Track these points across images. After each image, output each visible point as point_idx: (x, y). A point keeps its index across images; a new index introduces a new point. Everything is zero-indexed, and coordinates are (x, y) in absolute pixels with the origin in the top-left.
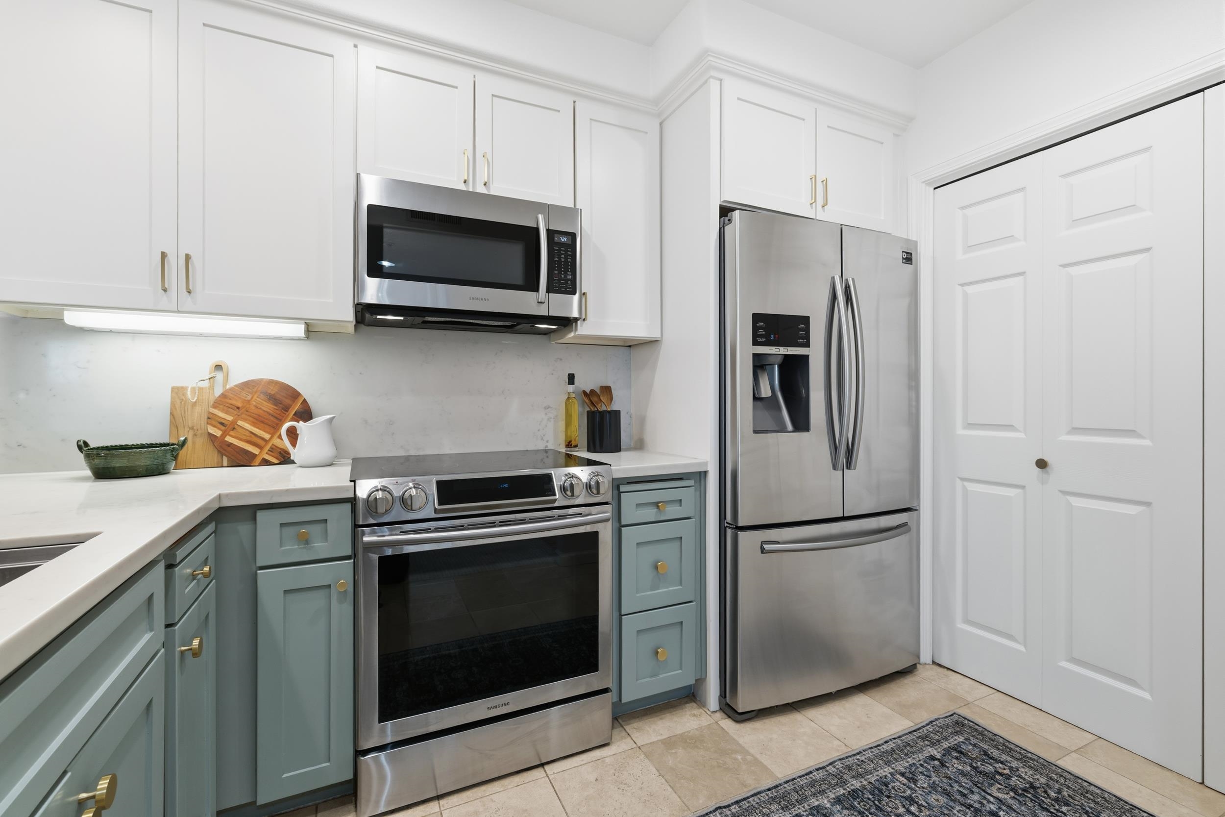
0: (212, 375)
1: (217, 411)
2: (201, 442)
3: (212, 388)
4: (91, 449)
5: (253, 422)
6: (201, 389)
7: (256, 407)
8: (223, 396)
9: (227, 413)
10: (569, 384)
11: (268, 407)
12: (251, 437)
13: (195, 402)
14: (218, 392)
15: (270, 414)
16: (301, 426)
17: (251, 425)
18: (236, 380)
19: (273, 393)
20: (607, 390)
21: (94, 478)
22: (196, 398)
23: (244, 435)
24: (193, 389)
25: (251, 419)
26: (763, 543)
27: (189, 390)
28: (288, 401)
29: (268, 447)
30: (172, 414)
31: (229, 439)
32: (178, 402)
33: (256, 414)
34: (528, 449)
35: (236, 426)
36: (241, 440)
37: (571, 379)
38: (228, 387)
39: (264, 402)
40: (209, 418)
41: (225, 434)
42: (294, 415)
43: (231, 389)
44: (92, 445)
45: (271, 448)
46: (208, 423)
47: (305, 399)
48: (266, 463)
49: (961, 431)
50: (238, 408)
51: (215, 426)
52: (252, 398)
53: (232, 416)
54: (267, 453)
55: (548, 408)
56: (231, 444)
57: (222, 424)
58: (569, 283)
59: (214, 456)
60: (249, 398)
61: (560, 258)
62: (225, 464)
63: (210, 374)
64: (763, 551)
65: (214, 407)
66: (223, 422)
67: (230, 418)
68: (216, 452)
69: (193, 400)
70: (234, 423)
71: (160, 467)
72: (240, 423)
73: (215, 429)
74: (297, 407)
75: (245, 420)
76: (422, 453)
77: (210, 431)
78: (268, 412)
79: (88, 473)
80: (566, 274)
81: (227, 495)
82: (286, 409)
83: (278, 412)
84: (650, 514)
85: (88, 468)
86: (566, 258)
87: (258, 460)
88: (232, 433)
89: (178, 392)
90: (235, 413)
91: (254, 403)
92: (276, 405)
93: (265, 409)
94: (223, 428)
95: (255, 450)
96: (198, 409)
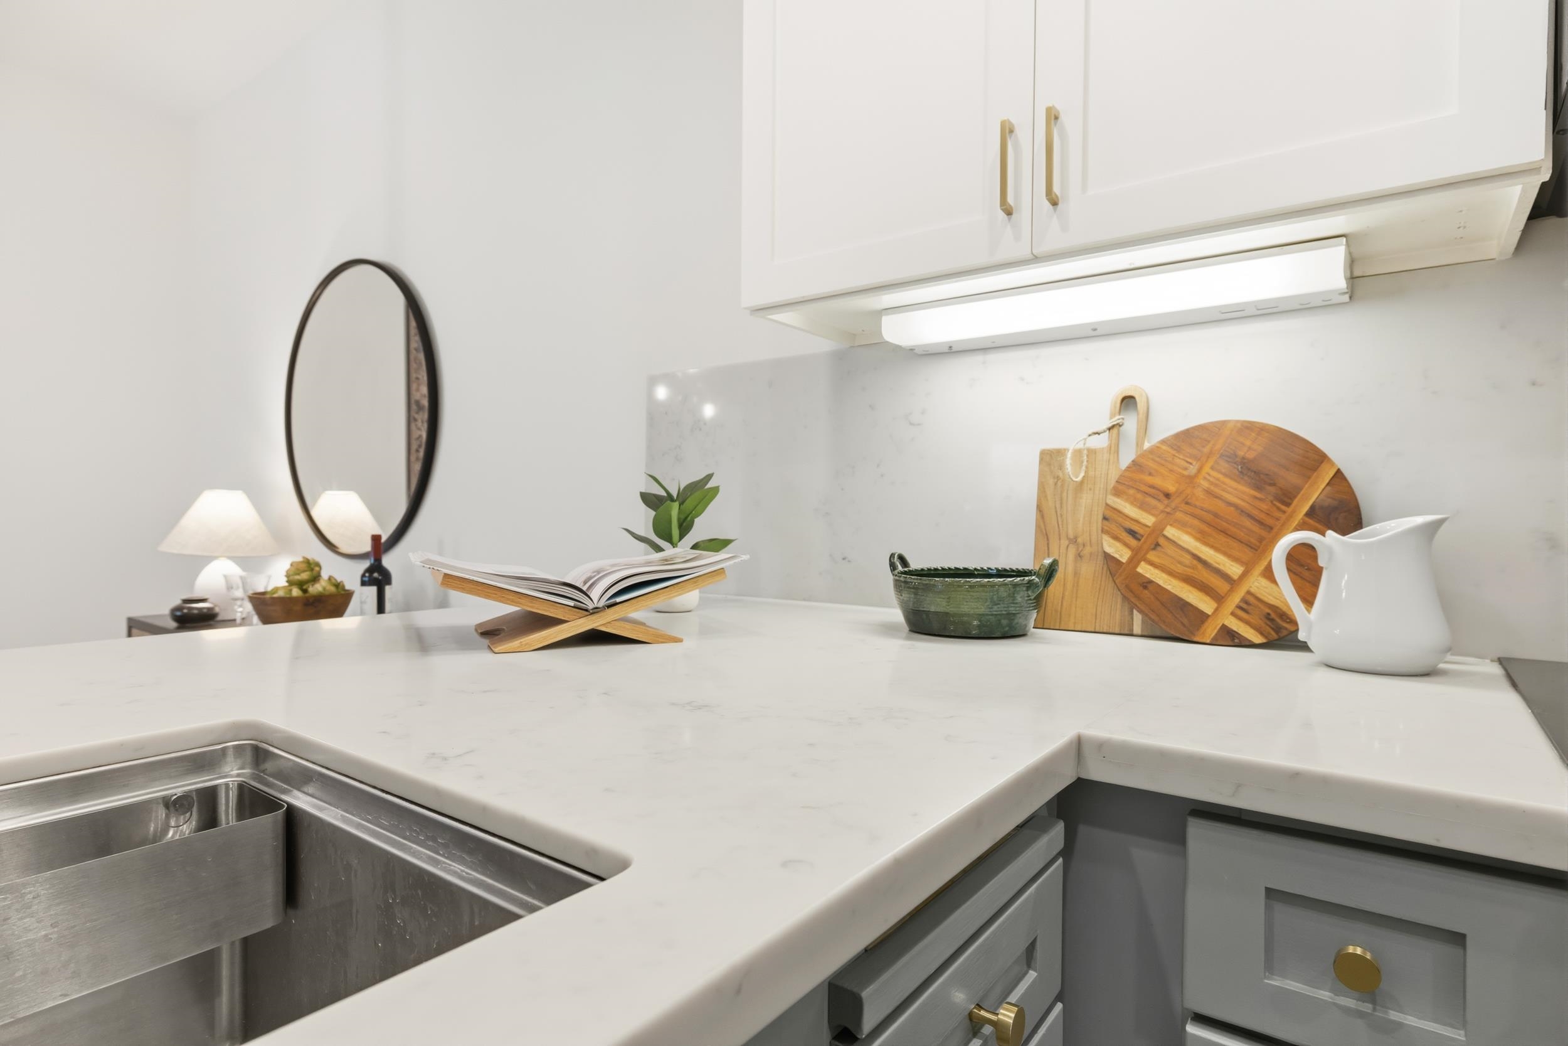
0: (1115, 421)
1: (1123, 503)
2: (1090, 569)
3: (1114, 449)
4: (911, 573)
5: (1201, 532)
6: (1092, 452)
7: (1208, 492)
8: (1136, 465)
9: (1142, 506)
11: (1238, 492)
12: (1193, 568)
13: (1082, 482)
14: (1127, 457)
15: (1242, 511)
16: (1329, 543)
17: (1197, 539)
18: (1164, 425)
19: (1251, 455)
21: (906, 628)
22: (1082, 474)
23: (1180, 563)
24: (1078, 453)
25: (1196, 522)
27: (1069, 455)
28: (1291, 478)
29: (1236, 599)
30: (1039, 509)
31: (1144, 569)
32: (1051, 481)
33: (1208, 511)
35: (1161, 541)
36: (1171, 573)
38: (1147, 445)
39: (1227, 481)
40: (1105, 518)
41: (1137, 557)
42: (1308, 514)
43: (1152, 451)
44: (914, 565)
45: (1244, 601)
46: (1103, 531)
47: (1337, 472)
48: (1229, 638)
50: (1167, 495)
51: (1116, 538)
52: (1199, 470)
53: (1153, 515)
54: (1233, 614)
56: (1151, 582)
57: (1132, 533)
59: (1113, 608)
60: (1193, 470)
62: (1137, 629)
63: (1111, 418)
65: (1117, 492)
66: (1135, 528)
67: (1149, 520)
68: (1120, 599)
69: (1077, 478)
70: (1158, 530)
71: (1004, 622)
72: (1171, 532)
73: (1118, 544)
74: (1315, 492)
75: (1182, 526)
77: (1109, 550)
78: (1236, 506)
79: (896, 615)
82: (1286, 498)
83: (1264, 506)
85: (898, 606)
87: (1211, 630)
88: (1151, 556)
89: (1050, 459)
90: (1161, 507)
91: (1205, 484)
92: (1258, 488)
93: (1230, 498)
94: (1133, 542)
95: (1206, 605)
96: (1086, 499)
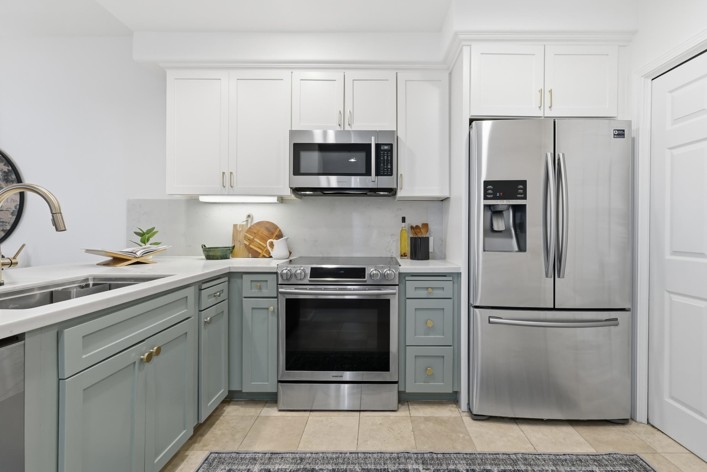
0: (247, 219)
1: (247, 234)
2: (242, 246)
3: (247, 224)
4: (206, 248)
5: (260, 239)
6: (243, 225)
7: (261, 233)
8: (250, 228)
9: (251, 235)
10: (402, 222)
11: (266, 233)
12: (259, 245)
13: (241, 231)
14: (249, 226)
15: (266, 236)
16: (275, 241)
17: (259, 240)
18: (256, 221)
19: (268, 227)
20: (426, 226)
21: (206, 259)
22: (241, 229)
23: (257, 245)
24: (240, 225)
25: (259, 238)
26: (490, 317)
27: (238, 225)
28: (273, 231)
29: (265, 250)
30: (233, 235)
31: (251, 246)
32: (235, 230)
33: (260, 235)
34: (382, 256)
35: (254, 241)
36: (255, 246)
37: (404, 220)
38: (252, 224)
39: (264, 230)
40: (245, 237)
41: (250, 244)
42: (274, 236)
44: (207, 247)
45: (266, 250)
46: (244, 239)
47: (280, 230)
48: (264, 257)
49: (668, 256)
50: (255, 233)
51: (246, 241)
52: (260, 229)
53: (253, 236)
54: (265, 253)
55: (393, 235)
56: (252, 248)
57: (249, 240)
58: (389, 170)
59: (246, 252)
61: (384, 157)
62: (250, 257)
63: (246, 219)
64: (489, 322)
65: (247, 232)
67: (252, 237)
70: (253, 239)
71: (225, 256)
72: (255, 239)
74: (276, 233)
75: (257, 238)
76: (329, 256)
77: (245, 243)
78: (265, 235)
79: (204, 257)
80: (387, 165)
81: (232, 267)
82: (272, 234)
83: (269, 235)
84: (423, 293)
85: (204, 255)
86: (387, 157)
87: (261, 255)
88: (252, 243)
89: (235, 226)
91: (261, 231)
92: (268, 232)
93: (265, 234)
94: (249, 241)
95: (260, 251)
96: (242, 233)
